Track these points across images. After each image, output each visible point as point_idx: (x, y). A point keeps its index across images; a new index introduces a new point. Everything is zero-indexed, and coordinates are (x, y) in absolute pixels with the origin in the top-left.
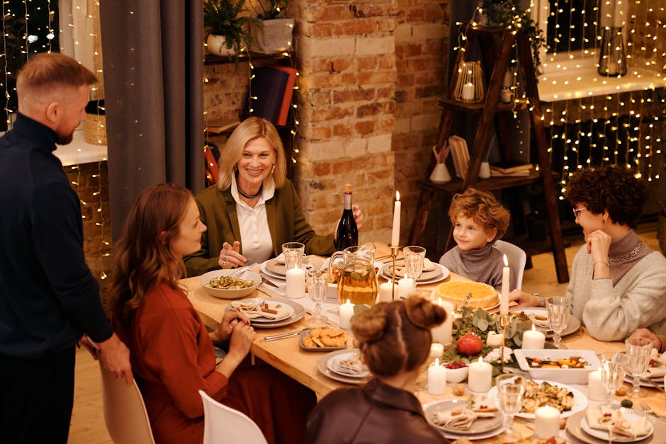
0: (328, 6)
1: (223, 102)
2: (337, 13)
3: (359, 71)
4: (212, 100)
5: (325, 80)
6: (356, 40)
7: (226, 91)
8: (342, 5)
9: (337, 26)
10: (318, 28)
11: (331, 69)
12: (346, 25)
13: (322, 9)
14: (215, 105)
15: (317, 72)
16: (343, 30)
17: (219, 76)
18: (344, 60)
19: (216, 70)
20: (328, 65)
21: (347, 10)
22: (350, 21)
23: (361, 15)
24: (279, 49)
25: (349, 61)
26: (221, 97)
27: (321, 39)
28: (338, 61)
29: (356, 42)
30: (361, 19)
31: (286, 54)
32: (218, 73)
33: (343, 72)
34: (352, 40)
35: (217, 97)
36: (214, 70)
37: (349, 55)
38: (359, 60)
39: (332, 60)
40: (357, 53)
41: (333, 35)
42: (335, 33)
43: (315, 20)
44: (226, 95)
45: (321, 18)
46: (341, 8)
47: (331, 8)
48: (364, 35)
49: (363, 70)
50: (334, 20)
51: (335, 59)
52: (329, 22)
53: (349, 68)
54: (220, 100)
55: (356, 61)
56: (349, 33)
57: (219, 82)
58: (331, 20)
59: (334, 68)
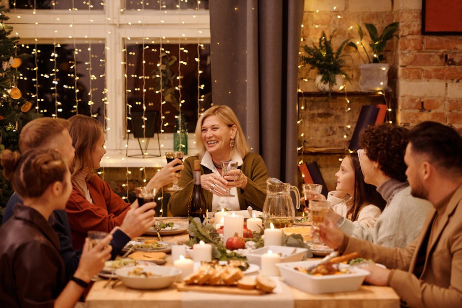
0: (417, 54)
1: (337, 133)
2: (427, 60)
3: (450, 111)
4: (326, 131)
5: (414, 117)
6: (446, 84)
7: (340, 125)
8: (433, 53)
9: (427, 71)
10: (408, 72)
11: (420, 107)
12: (436, 70)
13: (412, 56)
14: (329, 135)
15: (405, 109)
16: (433, 74)
17: (334, 112)
18: (434, 100)
19: (331, 107)
20: (417, 104)
21: (437, 58)
22: (441, 67)
23: (453, 63)
24: (373, 89)
25: (440, 102)
26: (335, 129)
27: (411, 81)
28: (428, 101)
29: (447, 86)
30: (453, 67)
31: (381, 93)
32: (332, 109)
33: (433, 111)
34: (443, 84)
35: (331, 128)
36: (329, 107)
37: (439, 97)
38: (450, 101)
39: (422, 100)
40: (448, 96)
41: (423, 79)
42: (424, 76)
43: (404, 65)
44: (340, 127)
45: (411, 64)
46: (431, 56)
47: (420, 55)
48: (455, 80)
49: (455, 111)
50: (424, 65)
51: (426, 99)
52: (419, 67)
53: (440, 108)
54: (334, 132)
55: (447, 103)
56: (440, 77)
57: (333, 117)
58: (420, 65)
59: (425, 107)
